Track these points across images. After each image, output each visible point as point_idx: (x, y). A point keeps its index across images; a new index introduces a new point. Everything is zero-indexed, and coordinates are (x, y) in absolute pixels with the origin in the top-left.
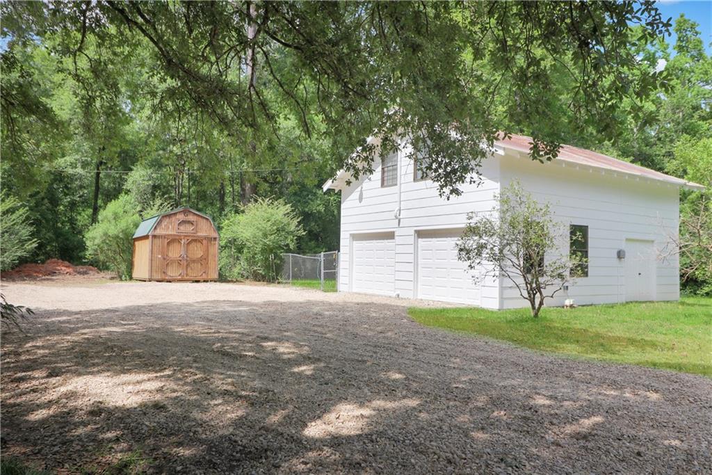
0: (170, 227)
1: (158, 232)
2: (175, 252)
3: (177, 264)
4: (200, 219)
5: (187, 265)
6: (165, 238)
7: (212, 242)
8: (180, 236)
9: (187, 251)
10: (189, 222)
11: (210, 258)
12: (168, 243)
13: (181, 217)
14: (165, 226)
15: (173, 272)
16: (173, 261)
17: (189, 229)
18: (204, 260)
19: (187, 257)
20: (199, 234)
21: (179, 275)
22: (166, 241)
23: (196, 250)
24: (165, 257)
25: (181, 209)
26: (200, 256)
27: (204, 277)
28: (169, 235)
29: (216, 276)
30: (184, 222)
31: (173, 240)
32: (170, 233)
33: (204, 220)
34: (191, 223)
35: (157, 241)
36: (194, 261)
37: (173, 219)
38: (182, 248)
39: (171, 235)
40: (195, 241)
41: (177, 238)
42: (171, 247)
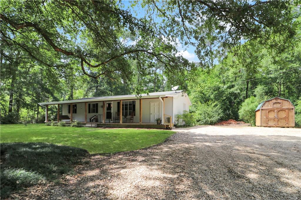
0: (269, 105)
1: (264, 108)
2: (272, 115)
3: (273, 120)
4: (284, 101)
5: (278, 120)
6: (267, 110)
7: (291, 111)
8: (274, 109)
9: (278, 115)
10: (278, 103)
11: (290, 118)
12: (269, 112)
13: (274, 101)
14: (267, 105)
15: (271, 123)
16: (271, 119)
17: (278, 106)
18: (287, 118)
19: (278, 117)
20: (283, 107)
21: (274, 125)
22: (268, 111)
23: (283, 115)
24: (267, 117)
25: (274, 98)
26: (284, 117)
27: (287, 125)
28: (268, 109)
29: (294, 125)
30: (276, 103)
31: (270, 111)
32: (269, 108)
33: (286, 101)
34: (280, 103)
35: (263, 111)
36: (281, 119)
37: (271, 102)
38: (275, 114)
39: (270, 109)
40: (282, 110)
41: (273, 109)
42: (270, 113)
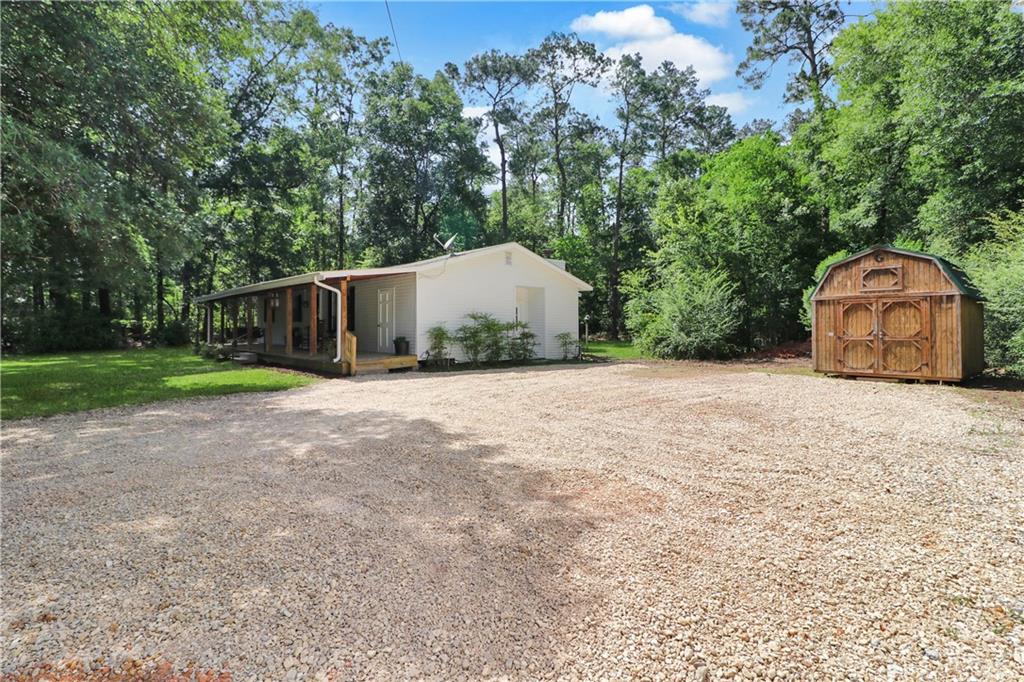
0: (849, 283)
1: (826, 295)
2: (860, 327)
3: (865, 348)
4: (911, 262)
5: (885, 350)
6: (839, 303)
7: (944, 306)
8: (868, 297)
9: (884, 324)
10: (887, 272)
11: (938, 339)
12: (846, 313)
13: (870, 265)
14: (839, 283)
15: (855, 363)
16: (856, 344)
17: (886, 284)
18: (924, 342)
19: (884, 335)
20: (910, 292)
21: (871, 367)
22: (841, 309)
23: (907, 325)
24: (841, 335)
25: (868, 251)
26: (913, 332)
27: (926, 372)
28: (846, 298)
29: (956, 373)
30: (875, 273)
31: (854, 307)
32: (849, 294)
33: (922, 264)
34: (892, 272)
36: (901, 344)
37: (854, 269)
38: (875, 319)
39: (850, 298)
40: (902, 305)
41: (863, 301)
42: (853, 320)
